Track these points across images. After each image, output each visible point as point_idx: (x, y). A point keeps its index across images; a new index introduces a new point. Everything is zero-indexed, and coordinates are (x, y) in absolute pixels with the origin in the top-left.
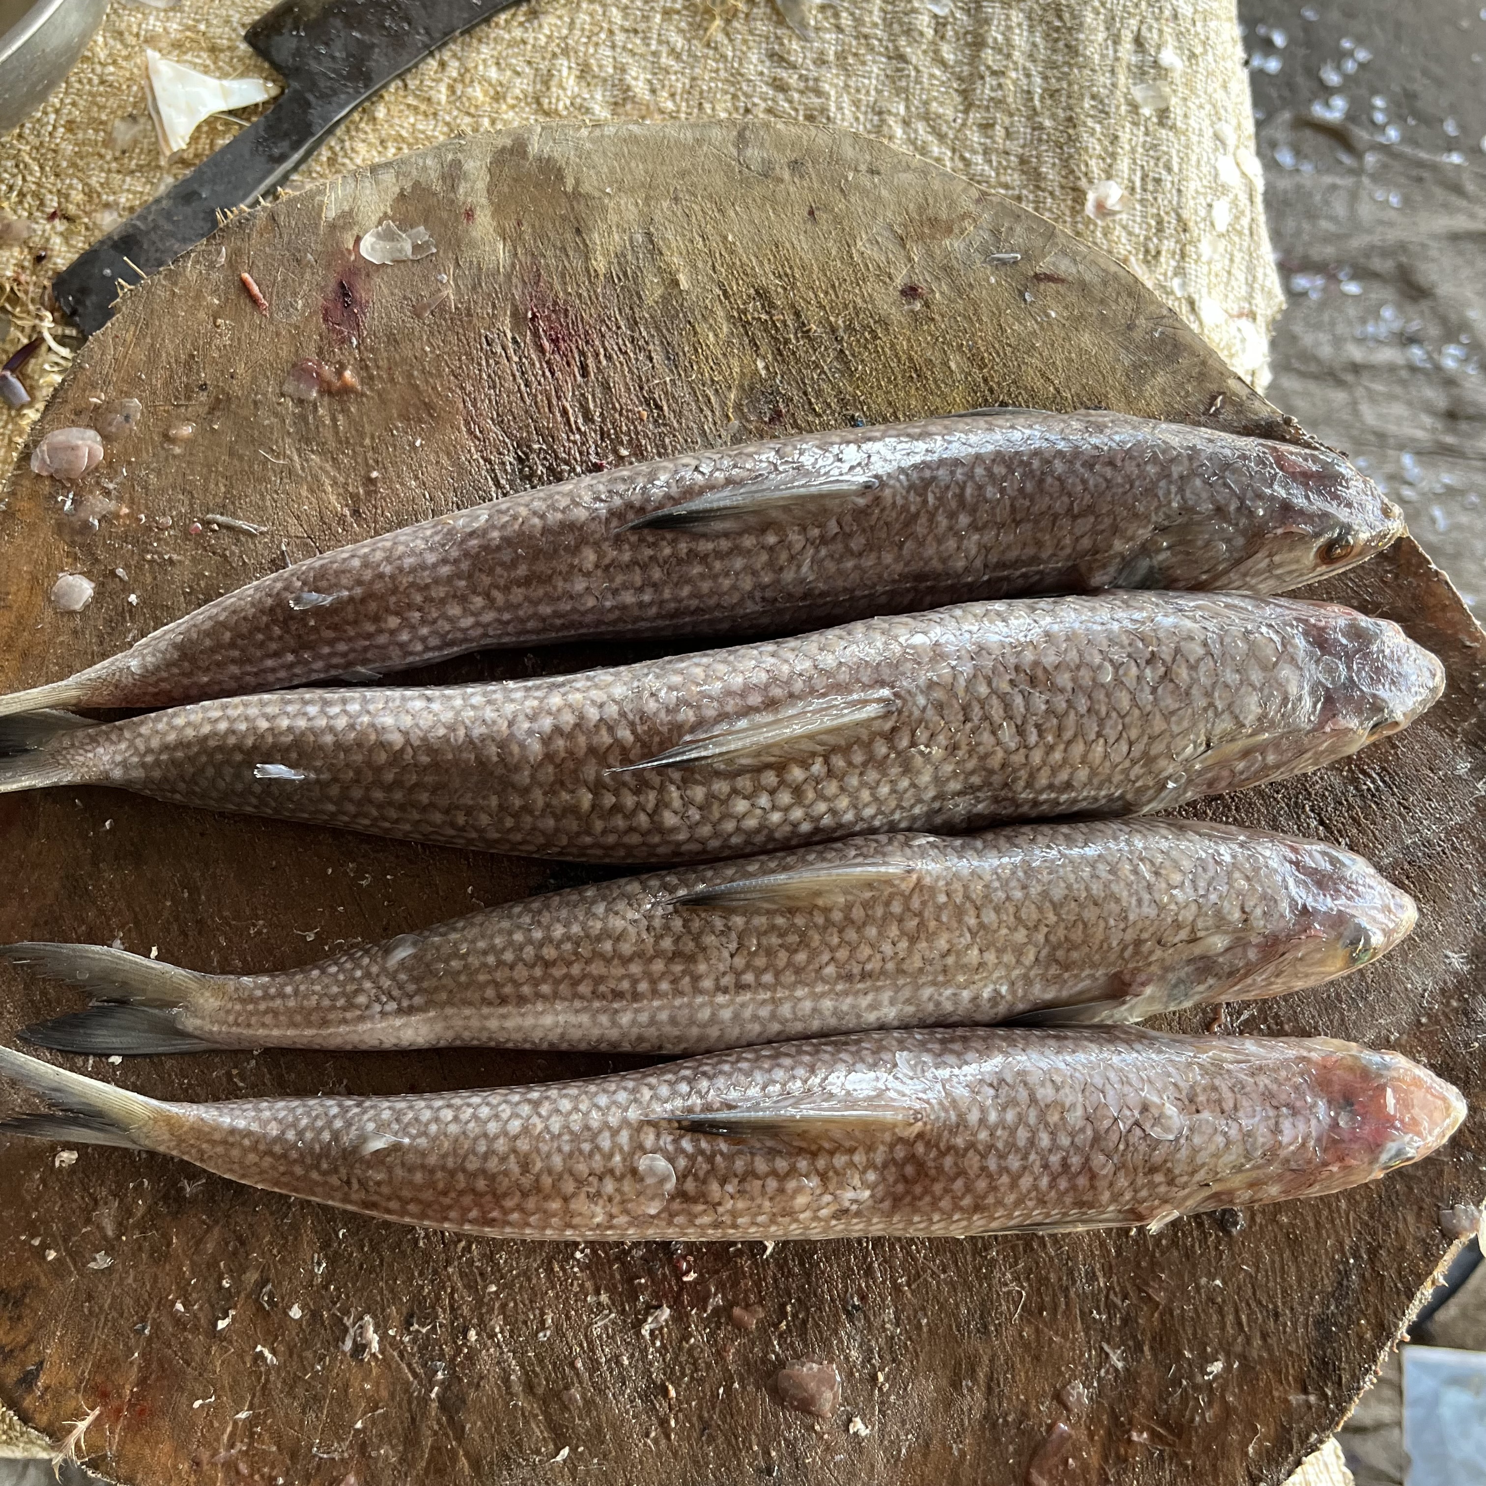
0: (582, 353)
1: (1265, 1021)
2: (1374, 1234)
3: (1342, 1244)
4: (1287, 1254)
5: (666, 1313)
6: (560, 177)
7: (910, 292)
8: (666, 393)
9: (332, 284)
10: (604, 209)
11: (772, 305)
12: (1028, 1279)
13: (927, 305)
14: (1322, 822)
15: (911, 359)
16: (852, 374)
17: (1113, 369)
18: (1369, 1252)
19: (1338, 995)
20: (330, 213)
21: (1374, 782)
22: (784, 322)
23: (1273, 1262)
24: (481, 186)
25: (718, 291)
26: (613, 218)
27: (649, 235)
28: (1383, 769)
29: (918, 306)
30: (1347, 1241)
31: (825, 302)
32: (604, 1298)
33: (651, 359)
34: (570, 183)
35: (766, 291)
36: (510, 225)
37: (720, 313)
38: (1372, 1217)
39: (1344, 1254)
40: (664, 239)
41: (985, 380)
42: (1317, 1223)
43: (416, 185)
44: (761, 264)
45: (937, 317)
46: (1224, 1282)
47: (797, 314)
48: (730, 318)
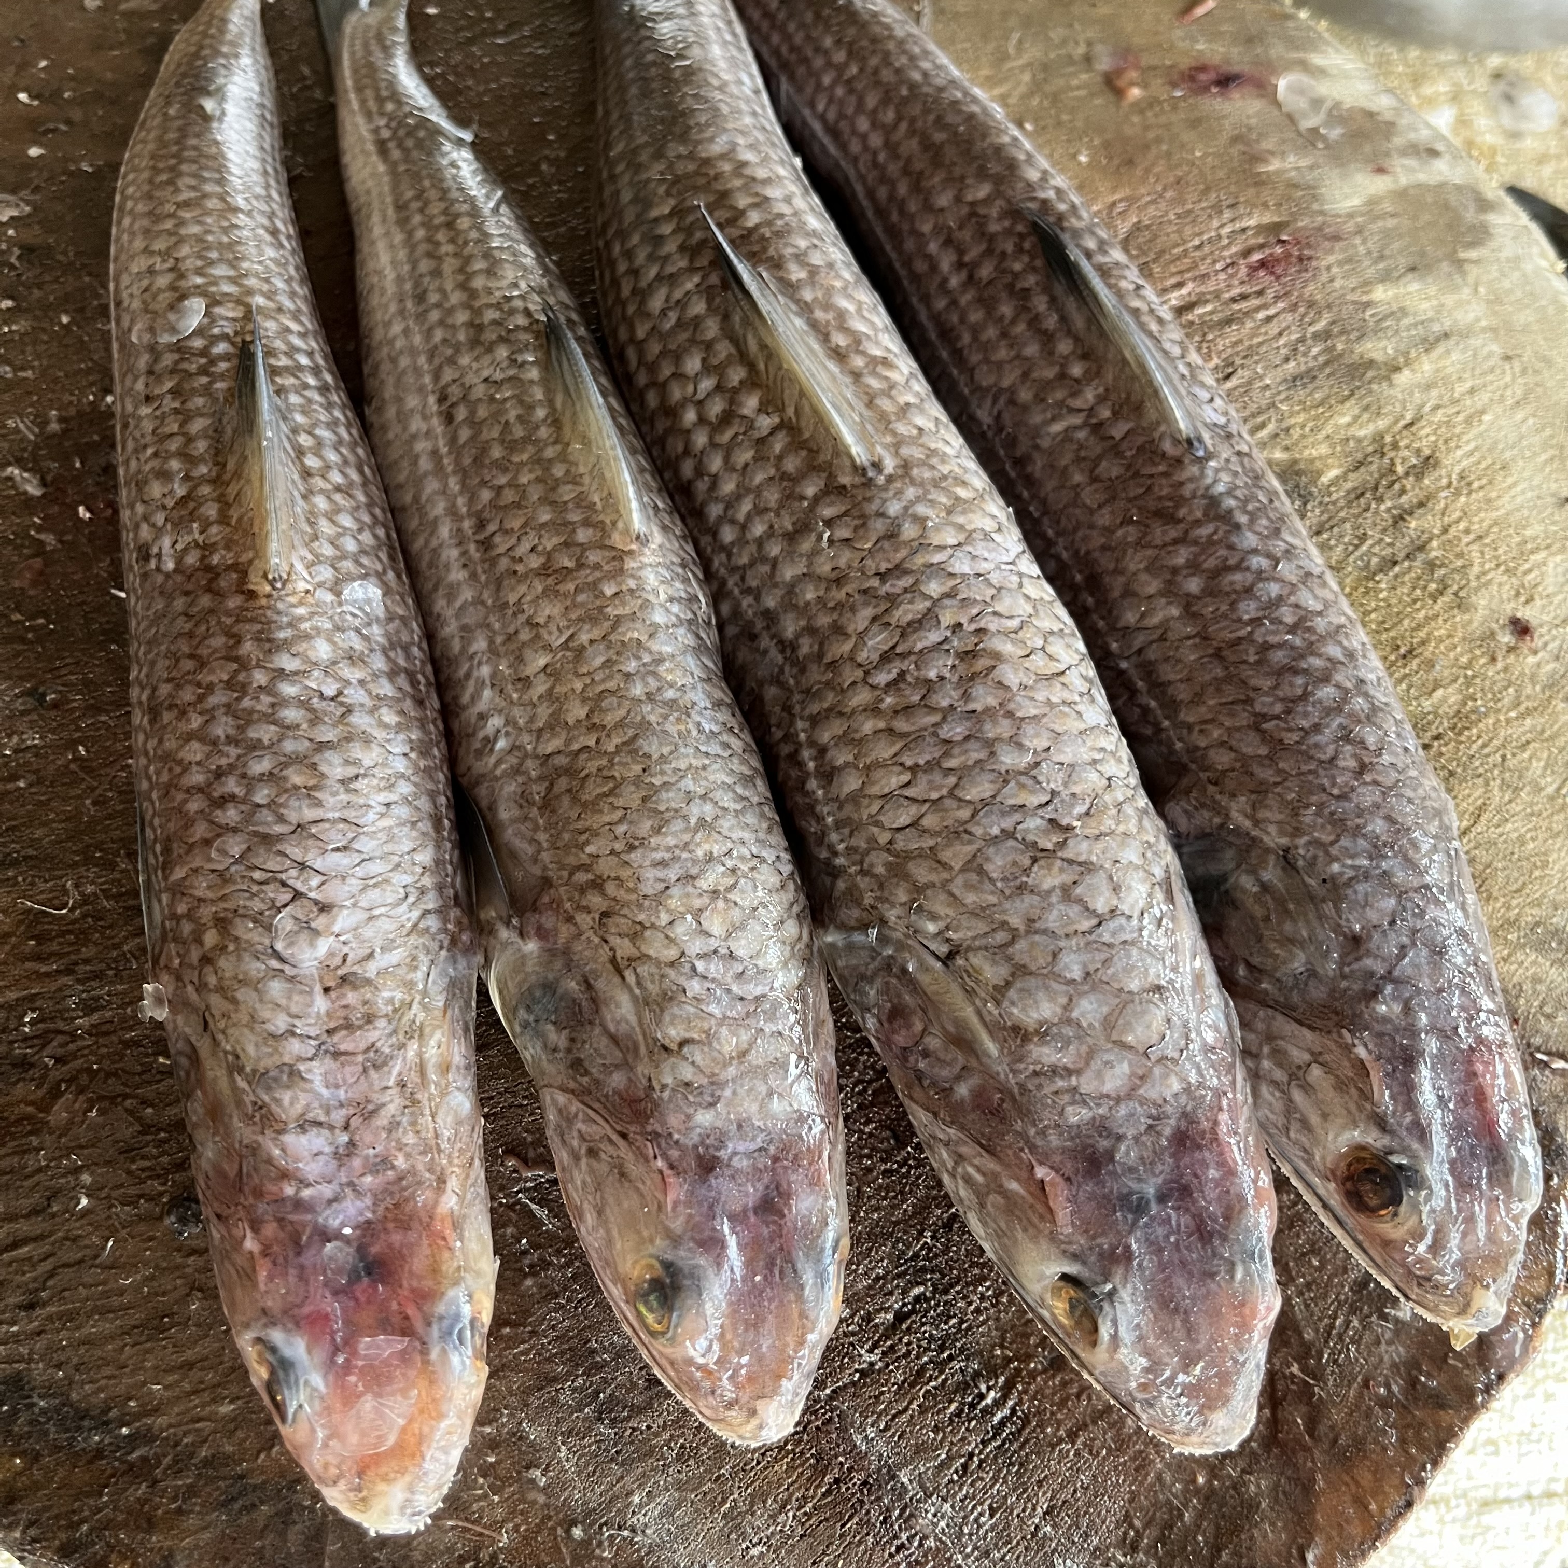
0: (1260, 293)
1: (534, 1245)
2: (178, 1468)
3: (156, 1411)
4: (138, 1316)
5: (33, 489)
6: (1472, 245)
7: (1521, 629)
8: (1250, 383)
9: (1236, 69)
10: (1456, 289)
11: (1419, 476)
12: (84, 916)
13: (1511, 650)
14: (900, 1317)
15: (1423, 643)
16: (1367, 579)
17: (1538, 903)
18: (144, 1459)
19: (599, 1367)
20: (1317, 60)
21: (998, 1404)
22: (1403, 491)
23: (122, 1292)
24: (1422, 177)
25: (1409, 417)
26: (1449, 300)
27: (1446, 335)
28: (1026, 1420)
29: (1506, 638)
30: (162, 1421)
31: (1453, 531)
32: (54, 427)
33: (1287, 360)
34: (1473, 254)
35: (1436, 465)
36: (1387, 206)
37: (1382, 424)
38: (207, 1463)
39: (137, 1416)
40: (1448, 352)
41: (1437, 737)
42: (189, 1365)
43: (1392, 124)
44: (1471, 454)
45: (1500, 665)
46: (86, 1212)
47: (1421, 505)
48: (1379, 437)
